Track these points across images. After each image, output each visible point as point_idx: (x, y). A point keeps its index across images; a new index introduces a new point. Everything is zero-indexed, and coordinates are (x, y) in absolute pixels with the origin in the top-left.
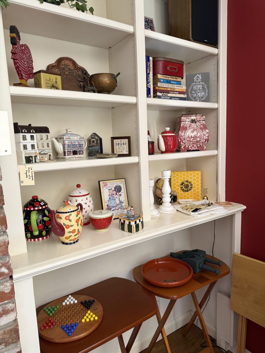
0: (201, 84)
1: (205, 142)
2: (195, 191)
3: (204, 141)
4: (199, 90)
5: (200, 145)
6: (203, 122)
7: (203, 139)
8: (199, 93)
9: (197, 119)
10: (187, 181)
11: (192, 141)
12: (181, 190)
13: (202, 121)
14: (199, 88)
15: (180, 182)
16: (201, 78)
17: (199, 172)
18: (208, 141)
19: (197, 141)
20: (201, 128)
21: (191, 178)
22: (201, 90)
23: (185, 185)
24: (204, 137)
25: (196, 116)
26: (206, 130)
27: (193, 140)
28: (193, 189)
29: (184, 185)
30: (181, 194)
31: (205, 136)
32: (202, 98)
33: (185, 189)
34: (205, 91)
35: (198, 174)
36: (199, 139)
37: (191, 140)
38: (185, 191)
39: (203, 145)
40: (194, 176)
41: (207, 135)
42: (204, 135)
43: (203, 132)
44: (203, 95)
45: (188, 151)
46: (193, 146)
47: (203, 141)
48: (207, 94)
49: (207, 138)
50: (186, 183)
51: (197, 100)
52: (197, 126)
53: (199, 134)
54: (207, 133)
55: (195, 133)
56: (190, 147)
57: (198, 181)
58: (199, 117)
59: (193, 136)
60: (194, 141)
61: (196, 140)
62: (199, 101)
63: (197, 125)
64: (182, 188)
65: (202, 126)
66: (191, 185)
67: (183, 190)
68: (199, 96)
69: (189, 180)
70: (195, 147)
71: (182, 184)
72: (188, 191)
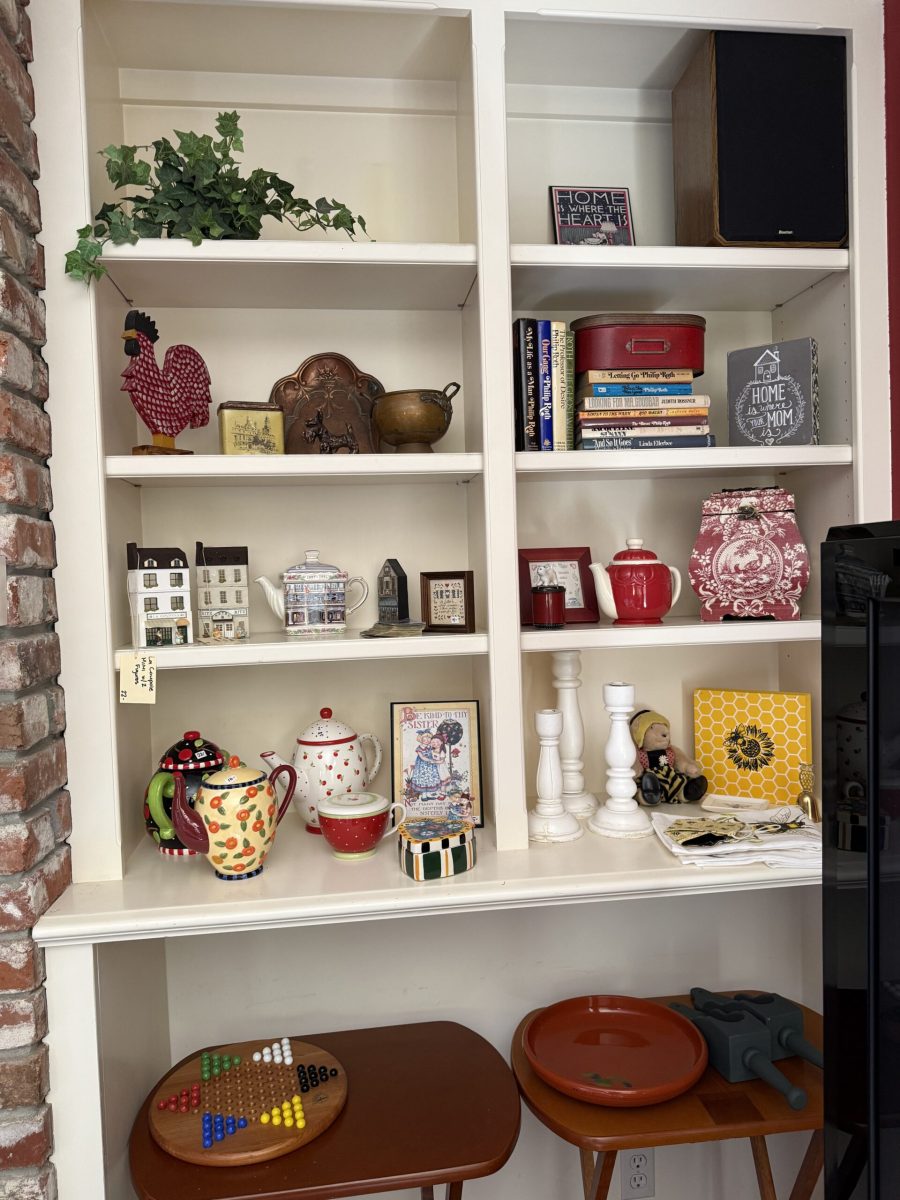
0: (781, 382)
1: (794, 587)
2: (781, 767)
3: (790, 585)
4: (773, 402)
5: (778, 601)
6: (788, 516)
7: (784, 578)
8: (771, 412)
9: (761, 505)
10: (753, 730)
11: (741, 585)
12: (731, 760)
13: (780, 514)
14: (773, 396)
15: (727, 731)
16: (778, 360)
17: (796, 699)
18: (803, 586)
19: (758, 584)
20: (775, 539)
21: (766, 719)
22: (779, 402)
23: (744, 743)
24: (789, 570)
25: (758, 496)
26: (797, 546)
27: (744, 580)
28: (775, 760)
29: (740, 741)
30: (732, 777)
31: (790, 565)
32: (784, 429)
33: (745, 758)
34: (796, 404)
35: (792, 707)
36: (765, 578)
37: (738, 581)
38: (746, 765)
39: (788, 601)
40: (779, 713)
41: (800, 563)
42: (788, 563)
43: (783, 552)
44: (788, 421)
45: (729, 618)
46: (749, 601)
47: (786, 585)
48: (801, 416)
49: (798, 573)
50: (750, 737)
51: (766, 437)
52: (762, 532)
53: (766, 560)
54: (799, 557)
55: (753, 555)
56: (735, 604)
57: (793, 734)
58: (772, 498)
59: (741, 567)
60: (747, 584)
61: (755, 581)
62: (774, 444)
63: (764, 527)
64: (735, 751)
65: (780, 530)
66: (769, 745)
67: (737, 760)
68: (772, 423)
69: (762, 726)
70: (757, 607)
71: (735, 737)
72: (755, 766)
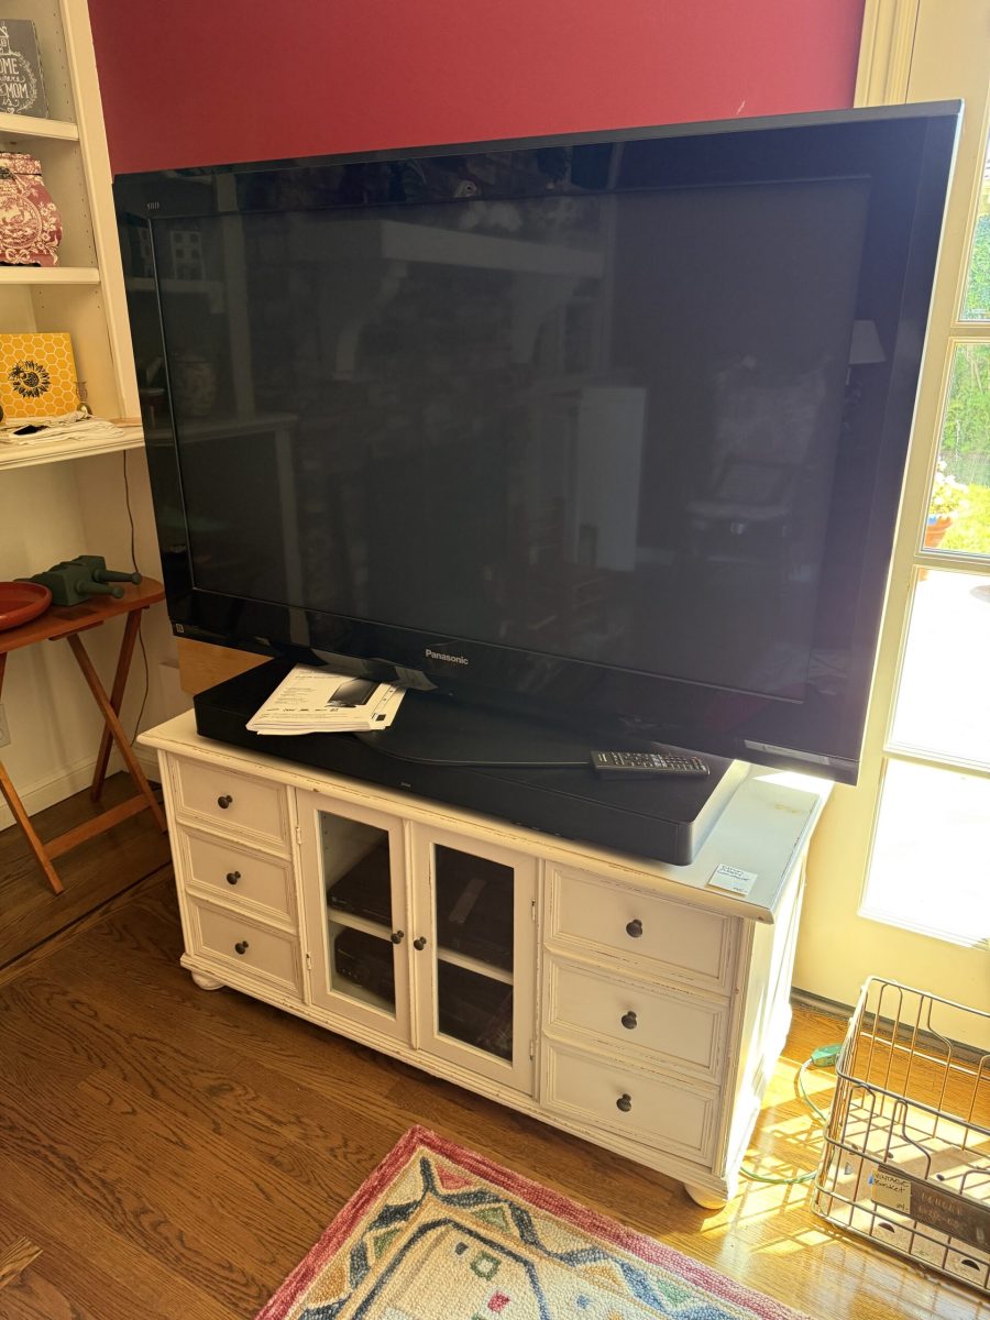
0: (11, 57)
1: (52, 240)
2: (57, 392)
4: (8, 74)
7: (43, 231)
8: (8, 83)
9: (15, 167)
11: (10, 236)
12: (17, 392)
13: (31, 177)
16: (7, 36)
17: (61, 336)
18: (59, 239)
19: (24, 236)
20: (31, 197)
21: (40, 354)
23: (25, 376)
24: (46, 225)
25: (11, 159)
26: (49, 205)
27: (12, 232)
28: (51, 387)
29: (22, 375)
31: (47, 221)
32: (23, 101)
33: (28, 388)
34: (28, 81)
36: (29, 231)
37: (7, 232)
38: (30, 393)
39: (48, 251)
40: (49, 348)
41: (54, 220)
43: (39, 210)
44: (24, 94)
45: (5, 265)
46: (18, 251)
47: (46, 237)
48: (35, 92)
49: (54, 228)
50: (28, 370)
51: (7, 106)
52: (20, 192)
54: (52, 213)
55: (15, 211)
56: (7, 253)
58: (22, 162)
59: (8, 220)
64: (18, 384)
66: (45, 376)
67: (22, 391)
68: (10, 94)
69: (37, 361)
70: (25, 256)
71: (17, 372)
72: (37, 394)
